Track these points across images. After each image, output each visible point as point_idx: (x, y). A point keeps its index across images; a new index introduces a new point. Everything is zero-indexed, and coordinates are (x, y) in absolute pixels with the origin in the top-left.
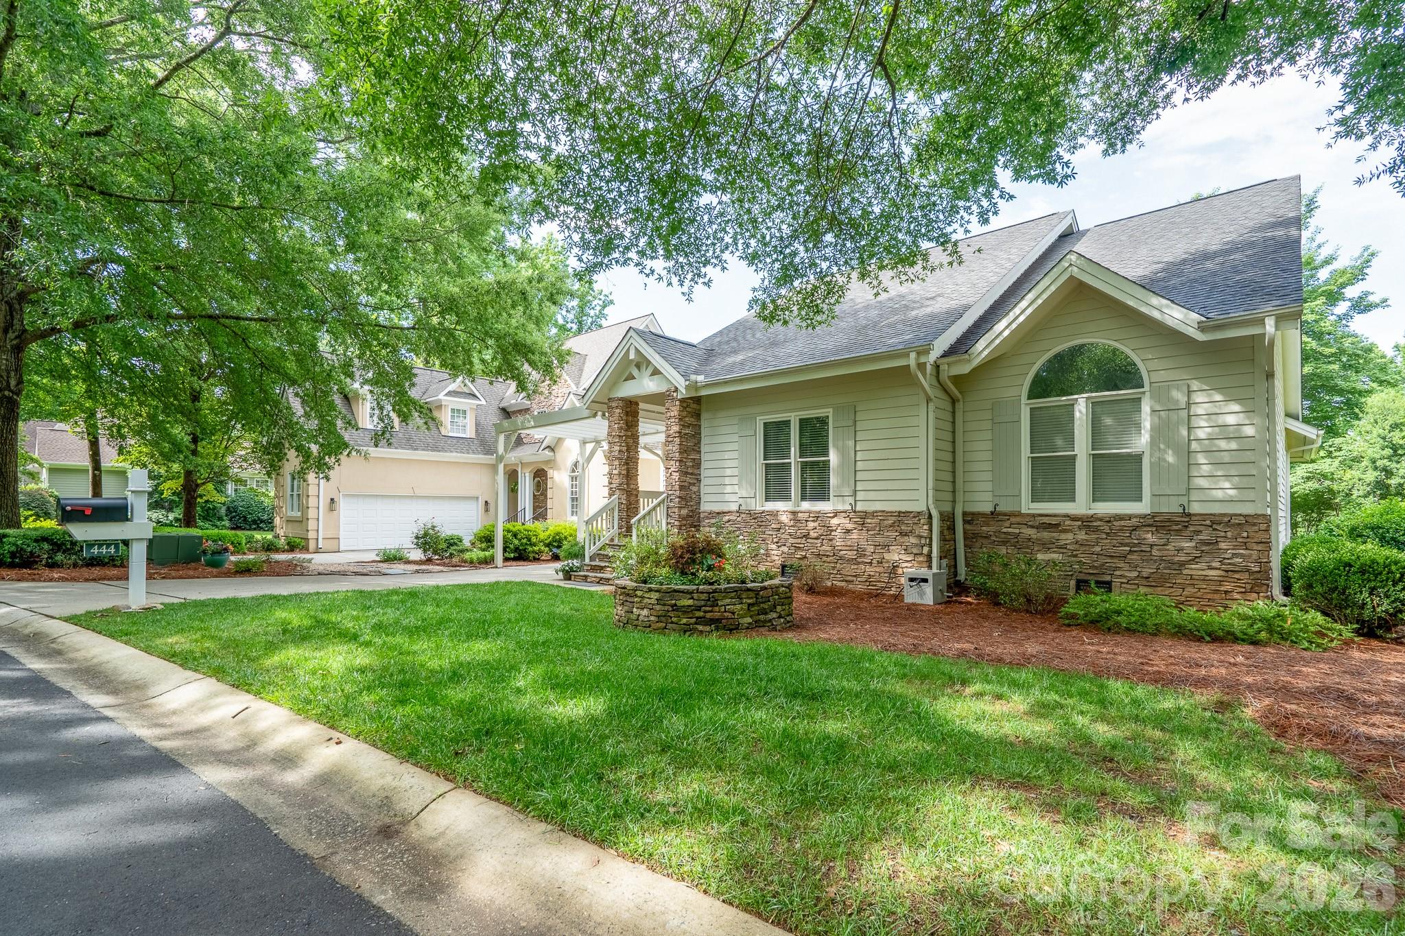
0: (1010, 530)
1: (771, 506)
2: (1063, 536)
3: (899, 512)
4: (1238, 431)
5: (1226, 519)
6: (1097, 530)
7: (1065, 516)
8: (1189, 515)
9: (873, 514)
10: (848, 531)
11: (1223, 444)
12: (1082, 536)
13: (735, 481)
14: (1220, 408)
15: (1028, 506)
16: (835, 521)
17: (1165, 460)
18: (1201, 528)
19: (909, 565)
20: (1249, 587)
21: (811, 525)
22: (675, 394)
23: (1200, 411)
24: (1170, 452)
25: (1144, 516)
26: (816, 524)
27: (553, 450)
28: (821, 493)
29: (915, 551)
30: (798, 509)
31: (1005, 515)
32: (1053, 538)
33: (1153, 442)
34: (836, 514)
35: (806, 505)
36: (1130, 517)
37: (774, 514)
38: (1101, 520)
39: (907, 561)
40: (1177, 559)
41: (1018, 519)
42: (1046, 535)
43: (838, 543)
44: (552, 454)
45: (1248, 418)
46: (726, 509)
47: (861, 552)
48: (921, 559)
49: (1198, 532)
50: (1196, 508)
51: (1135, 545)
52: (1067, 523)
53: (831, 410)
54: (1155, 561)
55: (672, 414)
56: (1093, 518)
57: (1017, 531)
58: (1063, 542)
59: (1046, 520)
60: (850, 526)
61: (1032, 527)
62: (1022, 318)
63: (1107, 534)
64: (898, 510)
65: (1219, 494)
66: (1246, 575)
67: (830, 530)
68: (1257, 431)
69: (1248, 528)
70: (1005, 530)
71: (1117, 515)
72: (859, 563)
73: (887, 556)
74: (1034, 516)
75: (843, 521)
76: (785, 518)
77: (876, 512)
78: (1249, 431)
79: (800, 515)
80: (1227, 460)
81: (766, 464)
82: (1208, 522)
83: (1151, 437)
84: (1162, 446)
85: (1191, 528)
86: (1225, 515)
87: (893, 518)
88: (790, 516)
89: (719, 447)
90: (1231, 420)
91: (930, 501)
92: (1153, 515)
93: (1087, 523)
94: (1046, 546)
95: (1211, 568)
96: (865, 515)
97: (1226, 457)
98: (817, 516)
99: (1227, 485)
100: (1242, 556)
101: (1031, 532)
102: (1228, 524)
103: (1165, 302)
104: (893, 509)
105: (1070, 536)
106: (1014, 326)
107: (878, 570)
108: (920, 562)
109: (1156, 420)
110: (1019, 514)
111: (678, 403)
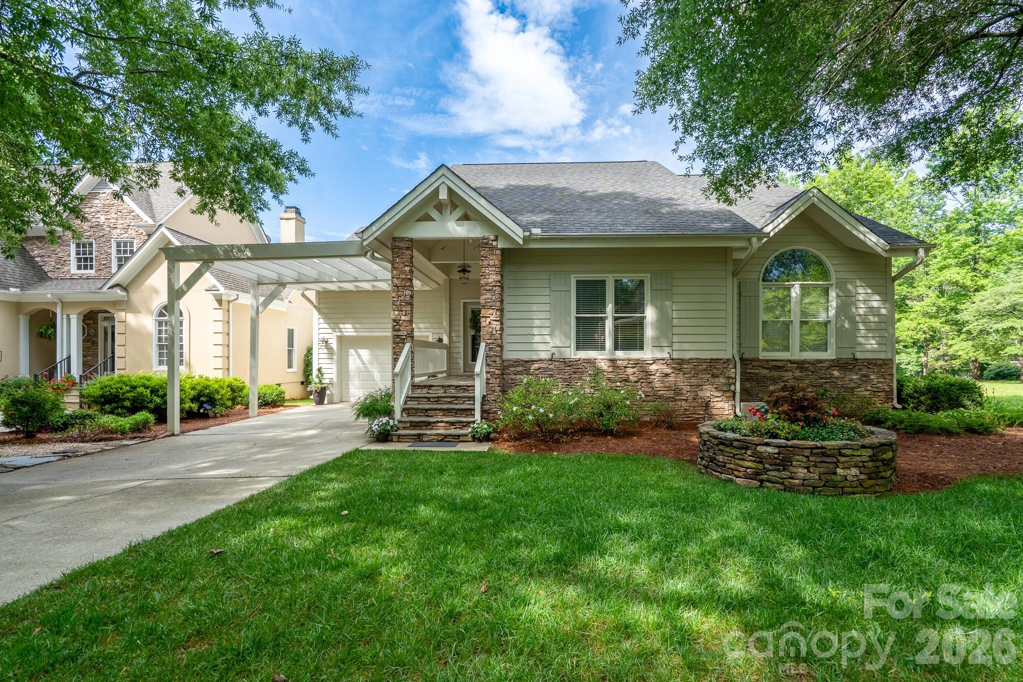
0: (752, 371)
1: (583, 355)
2: (786, 374)
3: (712, 359)
4: (879, 311)
5: (874, 362)
6: (807, 369)
7: (787, 361)
8: (857, 359)
9: (689, 361)
10: (667, 375)
11: (871, 318)
12: (797, 373)
13: (546, 331)
14: (870, 297)
15: (763, 355)
16: (654, 367)
17: (844, 327)
18: (862, 367)
19: (720, 399)
20: (884, 400)
21: (630, 371)
22: (494, 243)
23: (861, 298)
24: (847, 321)
25: (832, 361)
26: (635, 370)
27: (125, 289)
28: (636, 343)
29: (725, 389)
30: (613, 357)
31: (749, 360)
32: (780, 375)
33: (837, 315)
34: (655, 361)
35: (620, 354)
36: (826, 361)
37: (591, 362)
38: (809, 363)
39: (717, 397)
40: (850, 386)
41: (757, 363)
42: (775, 374)
43: (657, 385)
44: (124, 293)
45: (883, 304)
46: (535, 357)
47: (678, 391)
48: (729, 394)
49: (860, 370)
50: (859, 355)
51: (828, 378)
52: (789, 365)
53: (649, 275)
54: (839, 388)
55: (491, 263)
56: (804, 362)
57: (757, 371)
58: (786, 378)
59: (775, 363)
60: (669, 371)
61: (767, 368)
62: (782, 226)
63: (812, 372)
64: (710, 357)
65: (869, 347)
66: (883, 393)
67: (648, 373)
68: (888, 312)
69: (884, 367)
70: (749, 371)
71: (818, 360)
72: (677, 400)
73: (701, 394)
74: (768, 361)
75: (661, 367)
76: (604, 366)
77: (691, 359)
78: (884, 311)
79: (619, 362)
80: (873, 328)
81: (577, 317)
82: (866, 364)
83: (836, 311)
84: (843, 318)
85: (857, 367)
86: (873, 359)
87: (706, 364)
88: (608, 363)
89: (525, 300)
90: (875, 304)
91: (735, 351)
92: (838, 360)
93: (801, 365)
94: (774, 381)
95: (867, 390)
96: (681, 362)
97: (873, 326)
98: (637, 363)
99: (874, 342)
100: (881, 382)
101: (765, 372)
102: (875, 365)
103: (867, 230)
104: (706, 357)
105: (790, 374)
106: (777, 230)
107: (693, 404)
108: (727, 397)
109: (840, 302)
110: (758, 360)
111: (498, 252)
